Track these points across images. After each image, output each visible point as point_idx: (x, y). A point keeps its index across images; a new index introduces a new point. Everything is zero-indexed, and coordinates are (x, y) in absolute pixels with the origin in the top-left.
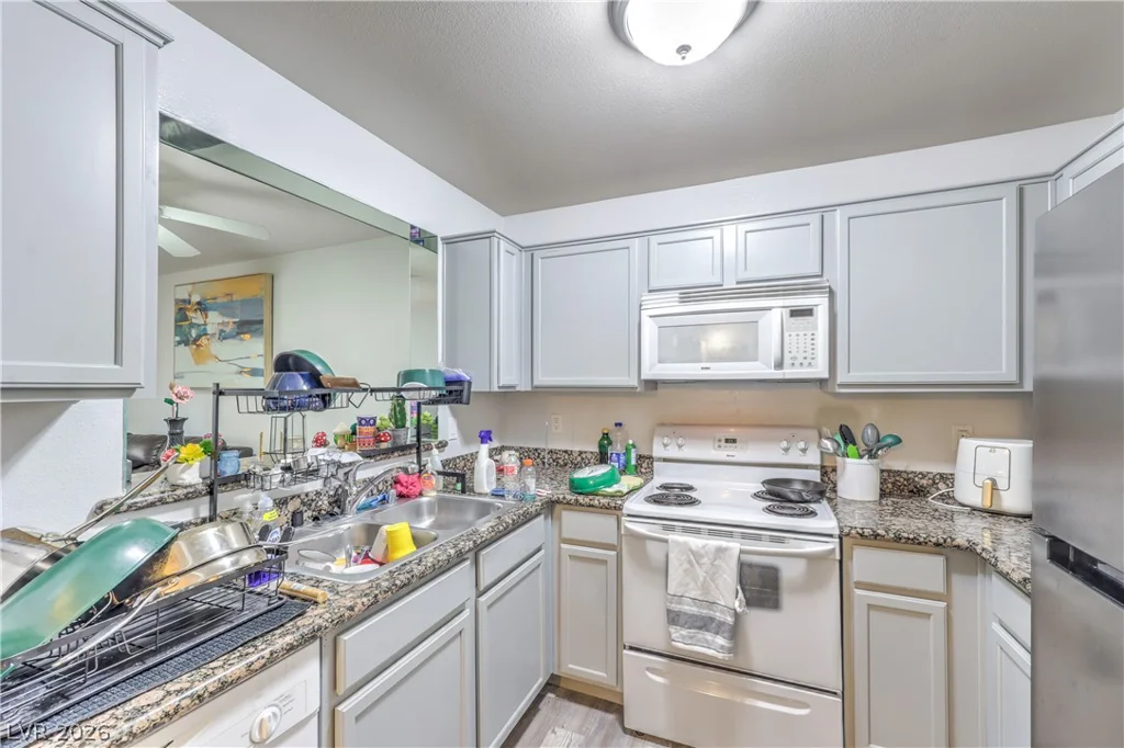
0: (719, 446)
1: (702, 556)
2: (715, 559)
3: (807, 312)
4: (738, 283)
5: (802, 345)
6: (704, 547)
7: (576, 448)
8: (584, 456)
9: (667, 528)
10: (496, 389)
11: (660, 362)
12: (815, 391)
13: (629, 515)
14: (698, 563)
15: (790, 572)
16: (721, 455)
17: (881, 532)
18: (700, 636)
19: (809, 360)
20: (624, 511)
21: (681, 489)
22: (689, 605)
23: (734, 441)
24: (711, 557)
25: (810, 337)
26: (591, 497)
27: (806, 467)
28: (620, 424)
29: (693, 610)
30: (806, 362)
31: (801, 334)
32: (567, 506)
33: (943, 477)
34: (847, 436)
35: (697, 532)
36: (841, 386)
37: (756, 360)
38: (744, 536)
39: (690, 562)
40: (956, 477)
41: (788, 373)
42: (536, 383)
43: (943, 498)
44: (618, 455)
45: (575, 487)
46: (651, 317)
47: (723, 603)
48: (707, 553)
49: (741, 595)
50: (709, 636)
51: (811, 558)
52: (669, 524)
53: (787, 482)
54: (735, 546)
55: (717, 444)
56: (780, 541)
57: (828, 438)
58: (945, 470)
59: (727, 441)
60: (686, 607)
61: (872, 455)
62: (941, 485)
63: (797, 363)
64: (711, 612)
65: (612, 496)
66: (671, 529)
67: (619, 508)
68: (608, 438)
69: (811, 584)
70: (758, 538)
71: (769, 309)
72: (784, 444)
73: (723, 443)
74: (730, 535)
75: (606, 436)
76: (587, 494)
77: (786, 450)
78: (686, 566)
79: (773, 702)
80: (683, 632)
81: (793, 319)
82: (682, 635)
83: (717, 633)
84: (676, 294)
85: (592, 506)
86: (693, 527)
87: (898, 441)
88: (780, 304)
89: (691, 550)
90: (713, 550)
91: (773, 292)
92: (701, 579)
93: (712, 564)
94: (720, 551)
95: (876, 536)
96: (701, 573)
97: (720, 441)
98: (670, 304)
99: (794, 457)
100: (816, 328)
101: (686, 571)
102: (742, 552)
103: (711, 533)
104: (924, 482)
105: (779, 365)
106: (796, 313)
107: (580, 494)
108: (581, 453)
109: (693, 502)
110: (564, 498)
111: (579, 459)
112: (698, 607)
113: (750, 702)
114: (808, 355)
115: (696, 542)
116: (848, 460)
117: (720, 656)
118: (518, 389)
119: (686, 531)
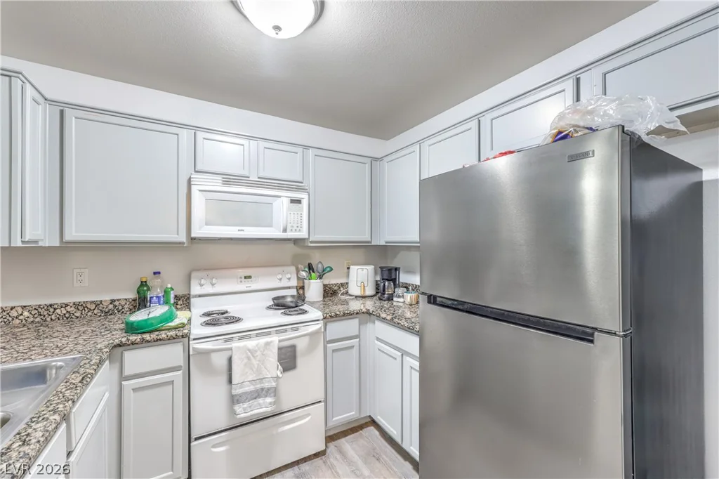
0: (241, 282)
1: (256, 351)
2: (264, 350)
3: (299, 202)
4: (259, 178)
5: (296, 219)
6: (257, 345)
7: (106, 298)
8: (117, 303)
9: (226, 341)
10: (19, 244)
11: (207, 224)
12: (291, 245)
13: (194, 339)
14: (253, 356)
15: (301, 345)
16: (242, 287)
17: (338, 313)
18: (255, 403)
19: (299, 228)
20: (192, 337)
21: (218, 314)
22: (249, 386)
23: (250, 277)
24: (262, 350)
25: (300, 216)
26: (157, 333)
27: (289, 288)
28: (159, 273)
29: (251, 388)
30: (298, 229)
31: (296, 213)
32: (132, 346)
33: (342, 285)
34: (310, 268)
35: (249, 337)
36: (311, 242)
37: (271, 226)
38: (277, 332)
39: (249, 359)
40: (349, 284)
41: (290, 235)
42: (67, 238)
43: (343, 294)
44: (158, 297)
45: (131, 328)
46: (200, 191)
47: (269, 376)
48: (259, 349)
49: (280, 367)
50: (261, 401)
51: (312, 335)
52: (228, 337)
53: (283, 297)
54: (275, 339)
55: (240, 280)
56: (297, 329)
57: (303, 271)
58: (343, 281)
59: (245, 277)
60: (247, 389)
61: (320, 277)
62: (342, 289)
63: (294, 230)
64: (262, 385)
65: (175, 328)
66: (231, 340)
67: (187, 336)
68: (146, 285)
69: (311, 348)
70: (285, 331)
71: (279, 197)
72: (280, 276)
73: (243, 279)
74: (269, 333)
75: (143, 284)
76: (151, 332)
77: (280, 279)
78: (246, 361)
79: (292, 423)
80: (245, 406)
81: (292, 204)
82: (244, 408)
83: (266, 396)
84: (220, 177)
85: (160, 340)
86: (245, 335)
87: (332, 269)
88: (285, 196)
89: (249, 350)
90: (263, 345)
91: (281, 188)
92: (256, 366)
93: (263, 354)
94: (267, 344)
95: (336, 315)
96: (255, 362)
97: (241, 278)
98: (216, 184)
99: (285, 283)
100: (302, 210)
101: (245, 365)
102: (280, 341)
103: (257, 335)
104: (336, 288)
105: (285, 230)
106: (294, 201)
107: (144, 333)
108: (112, 301)
109: (238, 320)
110: (128, 340)
111: (111, 306)
112: (254, 385)
113: (281, 429)
114: (299, 225)
115: (251, 344)
116: (311, 281)
117: (269, 409)
118: (41, 244)
119: (240, 338)
